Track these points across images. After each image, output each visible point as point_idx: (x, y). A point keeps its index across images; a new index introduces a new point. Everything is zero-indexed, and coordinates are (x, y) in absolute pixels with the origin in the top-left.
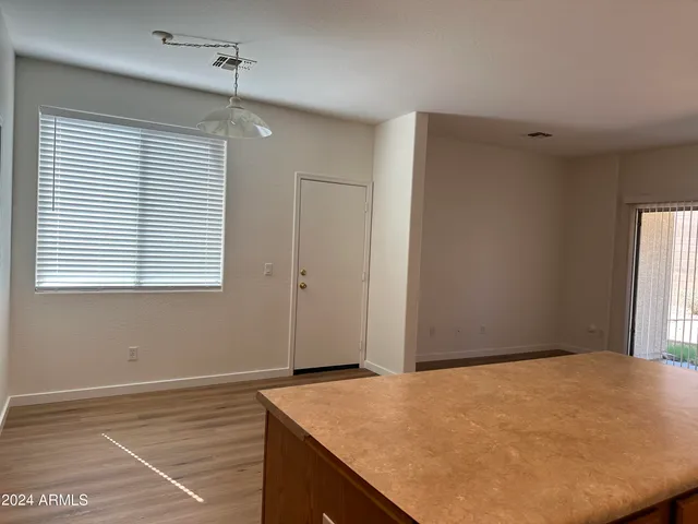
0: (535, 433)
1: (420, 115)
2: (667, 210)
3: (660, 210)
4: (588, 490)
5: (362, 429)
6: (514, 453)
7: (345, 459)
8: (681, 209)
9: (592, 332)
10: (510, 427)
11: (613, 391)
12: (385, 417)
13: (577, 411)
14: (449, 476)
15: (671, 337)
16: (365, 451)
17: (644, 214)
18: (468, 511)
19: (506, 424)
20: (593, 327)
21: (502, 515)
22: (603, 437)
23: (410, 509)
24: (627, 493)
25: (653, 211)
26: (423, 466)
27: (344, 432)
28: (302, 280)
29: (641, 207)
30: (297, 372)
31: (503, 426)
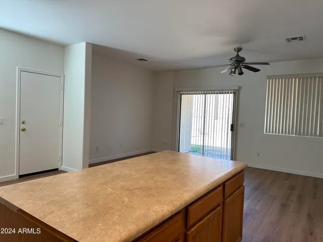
0: (135, 189)
1: (88, 44)
2: (190, 94)
3: (188, 94)
4: (154, 209)
5: (52, 201)
6: (126, 199)
7: (40, 218)
8: (195, 94)
9: (164, 143)
10: (125, 188)
11: (168, 166)
12: (65, 193)
13: (154, 176)
14: (95, 215)
15: (192, 143)
16: (53, 212)
17: (182, 96)
18: (102, 230)
19: (124, 187)
20: (165, 141)
21: (117, 228)
22: (163, 185)
23: (74, 236)
24: (169, 208)
25: (185, 94)
26: (83, 213)
27: (41, 204)
28: (22, 126)
29: (182, 93)
30: (21, 176)
31: (122, 188)
